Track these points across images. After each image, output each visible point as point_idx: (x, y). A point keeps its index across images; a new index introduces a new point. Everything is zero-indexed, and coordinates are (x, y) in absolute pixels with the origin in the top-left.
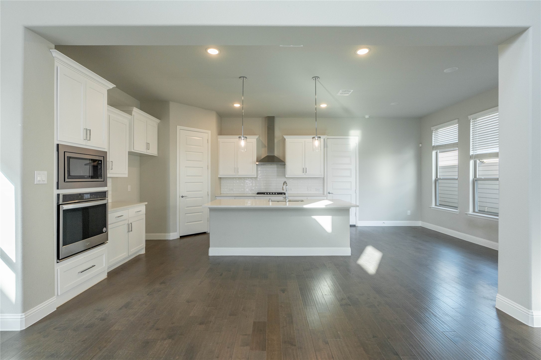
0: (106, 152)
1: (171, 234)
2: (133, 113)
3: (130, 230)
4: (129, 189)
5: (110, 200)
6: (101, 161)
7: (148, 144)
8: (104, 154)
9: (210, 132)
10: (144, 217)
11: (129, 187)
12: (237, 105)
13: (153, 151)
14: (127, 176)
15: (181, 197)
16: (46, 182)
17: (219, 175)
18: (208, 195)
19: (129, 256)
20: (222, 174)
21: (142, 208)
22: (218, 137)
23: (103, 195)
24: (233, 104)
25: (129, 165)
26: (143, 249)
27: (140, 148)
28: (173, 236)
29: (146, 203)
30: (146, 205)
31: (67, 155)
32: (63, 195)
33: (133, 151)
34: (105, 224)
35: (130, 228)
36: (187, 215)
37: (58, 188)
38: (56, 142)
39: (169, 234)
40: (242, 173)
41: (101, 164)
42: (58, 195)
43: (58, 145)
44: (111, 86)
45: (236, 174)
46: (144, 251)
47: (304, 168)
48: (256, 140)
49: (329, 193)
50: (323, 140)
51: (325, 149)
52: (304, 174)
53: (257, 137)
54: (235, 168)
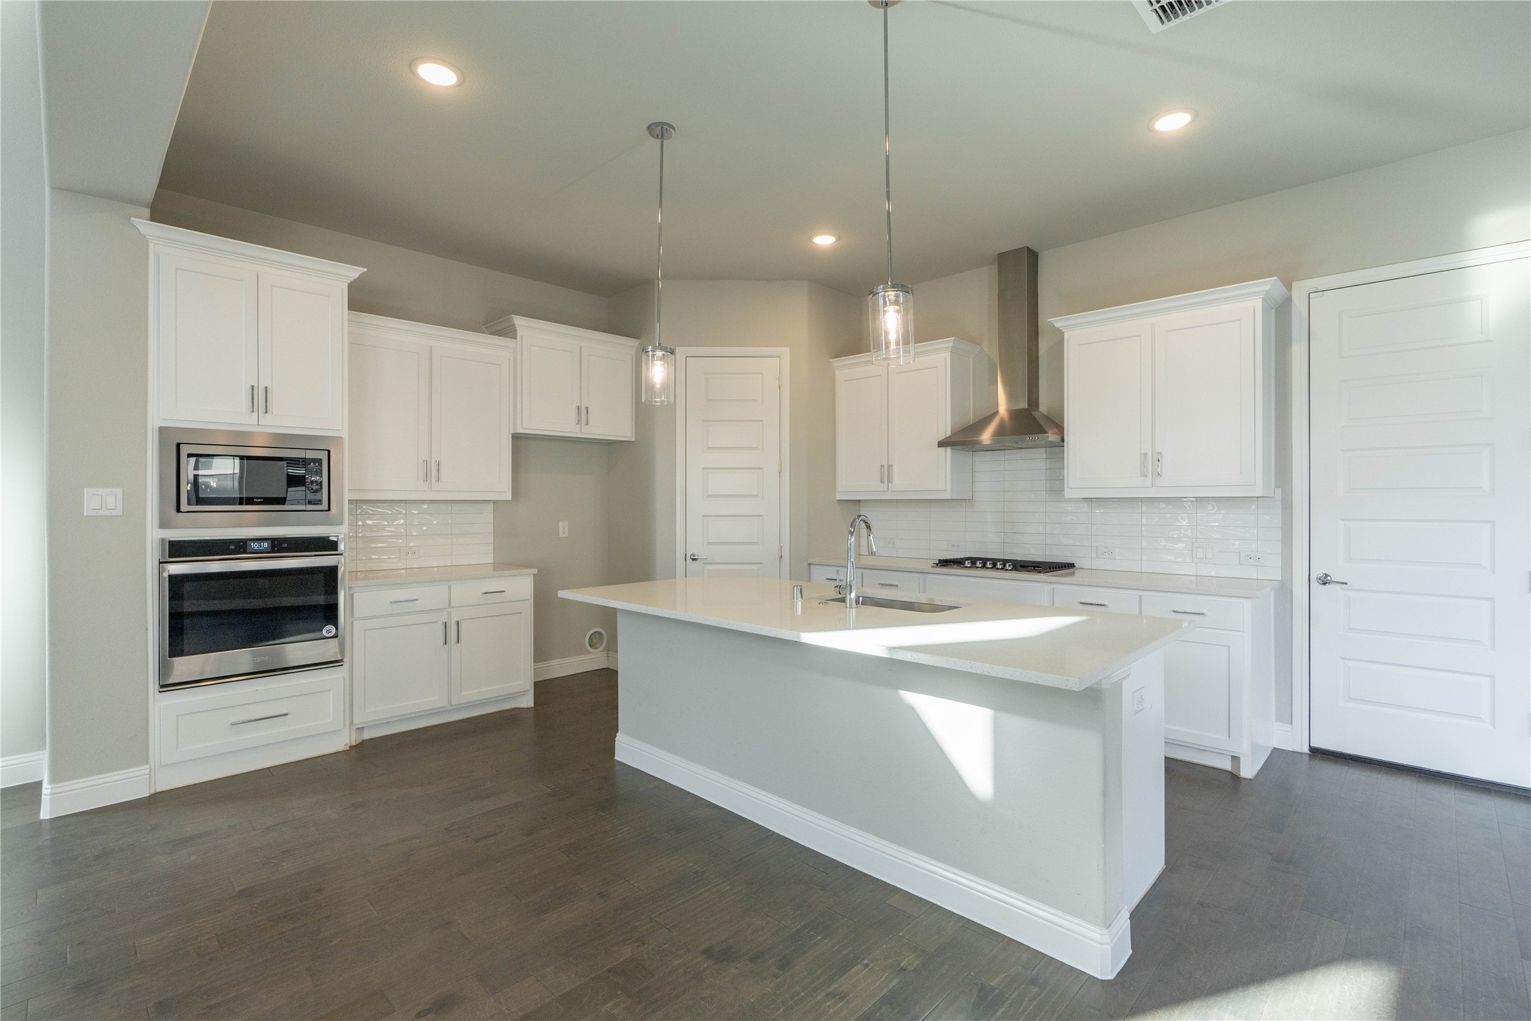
2: (519, 332)
3: (452, 640)
4: (563, 533)
6: (320, 461)
7: (584, 411)
9: (785, 352)
10: (527, 604)
11: (563, 525)
12: (824, 240)
13: (613, 428)
14: (506, 497)
15: (688, 559)
16: (119, 512)
17: (840, 494)
18: (781, 558)
19: (456, 708)
21: (515, 583)
22: (835, 364)
23: (322, 543)
24: (810, 239)
26: (523, 693)
27: (553, 422)
29: (535, 571)
30: (534, 576)
31: (187, 450)
32: (174, 543)
33: (524, 431)
35: (452, 633)
37: (165, 526)
38: (158, 424)
40: (904, 483)
42: (161, 541)
43: (160, 429)
44: (354, 272)
45: (886, 489)
46: (528, 702)
47: (1150, 454)
48: (948, 355)
49: (1325, 581)
50: (1258, 304)
51: (1297, 351)
52: (1149, 481)
53: (949, 342)
54: (882, 466)
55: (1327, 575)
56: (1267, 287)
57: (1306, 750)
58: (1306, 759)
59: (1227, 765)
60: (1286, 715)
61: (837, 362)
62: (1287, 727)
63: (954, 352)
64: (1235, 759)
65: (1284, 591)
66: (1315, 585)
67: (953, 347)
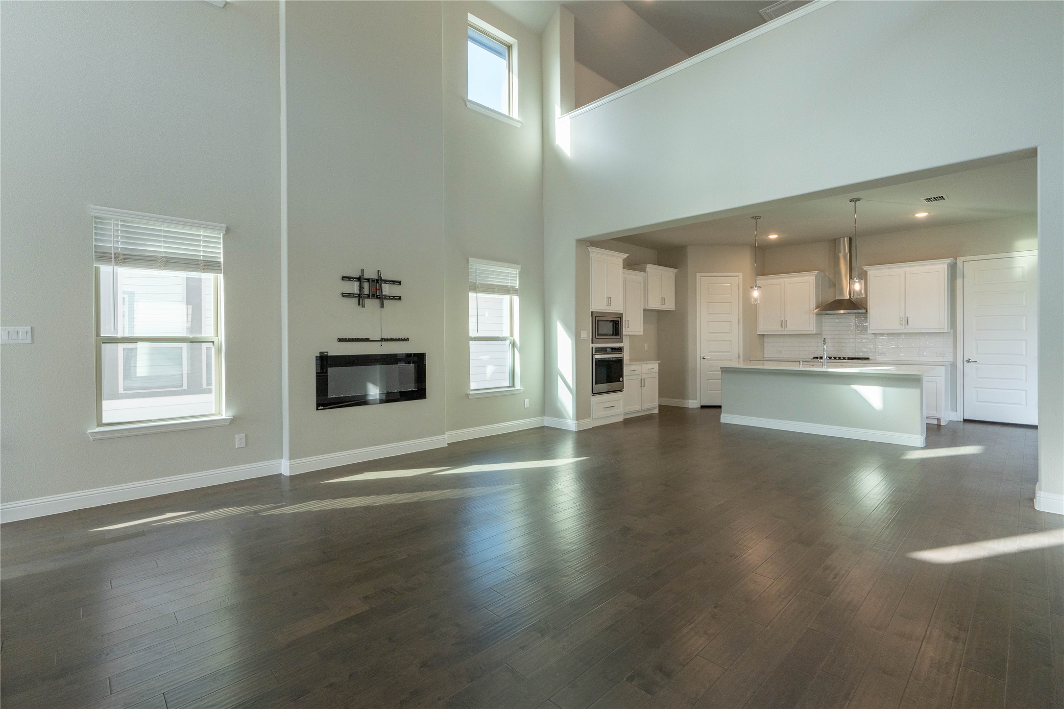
0: (622, 314)
1: (690, 401)
2: (647, 269)
3: (643, 385)
4: (646, 348)
5: (626, 356)
6: (618, 321)
7: (663, 299)
8: (620, 315)
10: (657, 374)
11: (646, 345)
12: (773, 237)
13: (670, 305)
14: (642, 334)
15: (701, 358)
16: (586, 339)
17: (758, 332)
18: (739, 358)
19: (642, 411)
20: (762, 329)
21: (655, 366)
23: (620, 350)
24: (767, 236)
25: (644, 323)
26: (656, 408)
27: (655, 304)
28: (693, 404)
29: (660, 362)
30: (659, 363)
31: (597, 318)
32: (595, 348)
33: (647, 308)
34: (622, 376)
35: (643, 383)
36: (710, 381)
37: (592, 343)
38: (591, 310)
39: (686, 401)
40: (792, 328)
41: (618, 323)
42: (592, 347)
43: (592, 312)
44: (625, 256)
45: (783, 330)
46: (656, 411)
47: (904, 317)
48: (814, 277)
49: (969, 361)
50: (946, 266)
51: (959, 282)
52: (903, 327)
53: (816, 273)
54: (782, 321)
55: (970, 359)
56: (949, 261)
57: (962, 420)
58: (962, 423)
59: (935, 422)
60: (954, 408)
61: (758, 278)
62: (955, 413)
63: (816, 276)
64: (939, 420)
65: (954, 365)
66: (965, 363)
67: (817, 275)
